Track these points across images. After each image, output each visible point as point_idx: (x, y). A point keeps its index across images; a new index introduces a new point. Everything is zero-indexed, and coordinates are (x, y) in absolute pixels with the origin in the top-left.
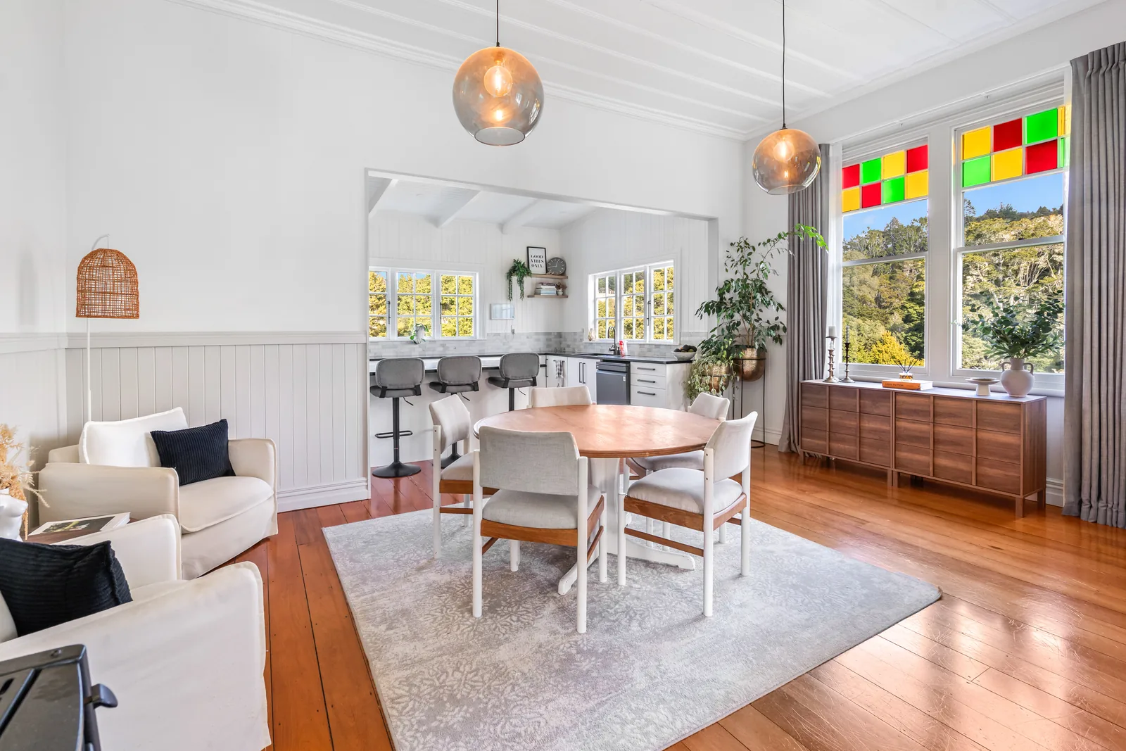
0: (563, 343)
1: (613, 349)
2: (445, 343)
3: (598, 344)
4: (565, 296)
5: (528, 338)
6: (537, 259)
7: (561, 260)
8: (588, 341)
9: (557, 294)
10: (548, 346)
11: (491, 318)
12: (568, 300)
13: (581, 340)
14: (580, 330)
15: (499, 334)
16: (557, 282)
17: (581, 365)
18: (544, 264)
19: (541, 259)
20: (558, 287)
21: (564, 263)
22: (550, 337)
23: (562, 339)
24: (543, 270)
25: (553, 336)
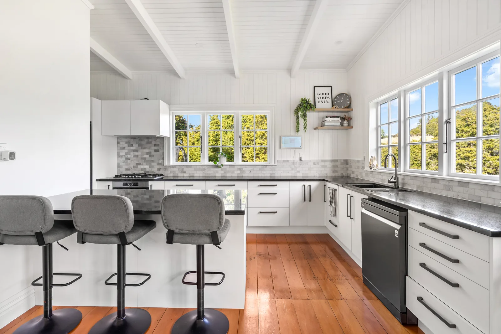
0: (350, 169)
1: (393, 180)
2: (242, 167)
3: (379, 173)
4: (350, 126)
5: (314, 164)
6: (323, 96)
7: (346, 95)
8: (368, 169)
9: (342, 125)
10: (334, 172)
11: (280, 147)
12: (353, 130)
13: (363, 168)
14: (362, 158)
15: (288, 161)
16: (342, 115)
17: (349, 196)
18: (330, 101)
19: (328, 96)
20: (343, 119)
21: (350, 97)
22: (337, 164)
23: (348, 166)
24: (328, 106)
25: (340, 163)
